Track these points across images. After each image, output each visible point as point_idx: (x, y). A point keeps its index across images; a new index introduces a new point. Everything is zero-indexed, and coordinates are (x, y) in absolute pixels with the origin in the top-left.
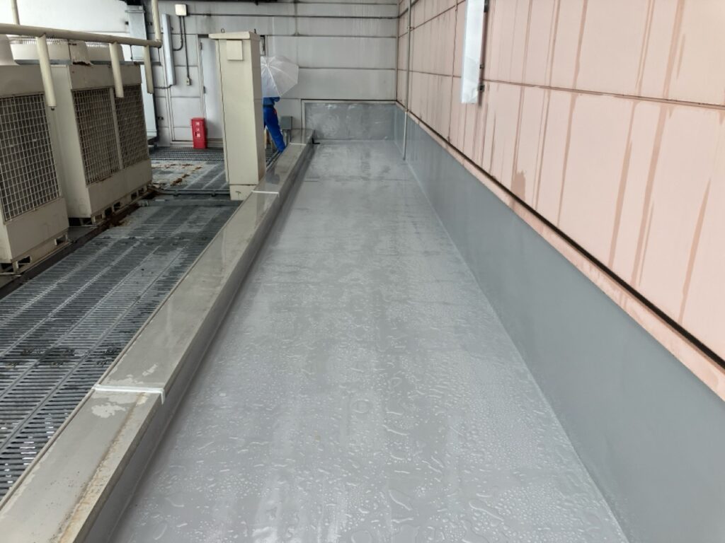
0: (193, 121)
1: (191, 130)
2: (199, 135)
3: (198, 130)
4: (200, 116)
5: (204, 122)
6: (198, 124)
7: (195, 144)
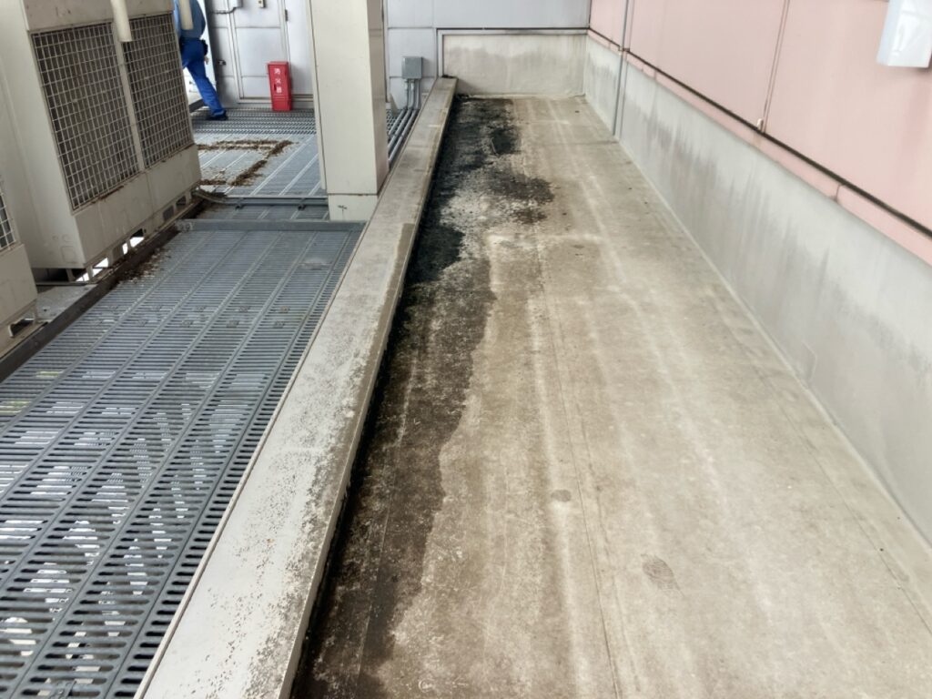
0: (271, 67)
1: (267, 80)
2: (279, 90)
3: (278, 81)
4: (280, 58)
5: (287, 68)
6: (277, 71)
7: (274, 103)
